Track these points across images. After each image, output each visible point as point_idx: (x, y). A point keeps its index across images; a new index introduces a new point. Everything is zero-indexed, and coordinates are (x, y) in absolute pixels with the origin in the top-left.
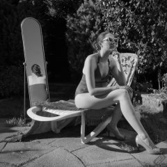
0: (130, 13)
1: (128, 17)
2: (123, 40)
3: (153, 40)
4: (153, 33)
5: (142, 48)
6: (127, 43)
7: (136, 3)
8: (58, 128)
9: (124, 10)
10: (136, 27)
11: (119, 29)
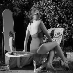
0: (58, 8)
1: (58, 10)
2: (55, 23)
3: (71, 22)
4: (71, 19)
5: (66, 27)
6: (57, 24)
7: (62, 3)
8: (21, 65)
9: (56, 7)
10: (62, 15)
11: (53, 17)
